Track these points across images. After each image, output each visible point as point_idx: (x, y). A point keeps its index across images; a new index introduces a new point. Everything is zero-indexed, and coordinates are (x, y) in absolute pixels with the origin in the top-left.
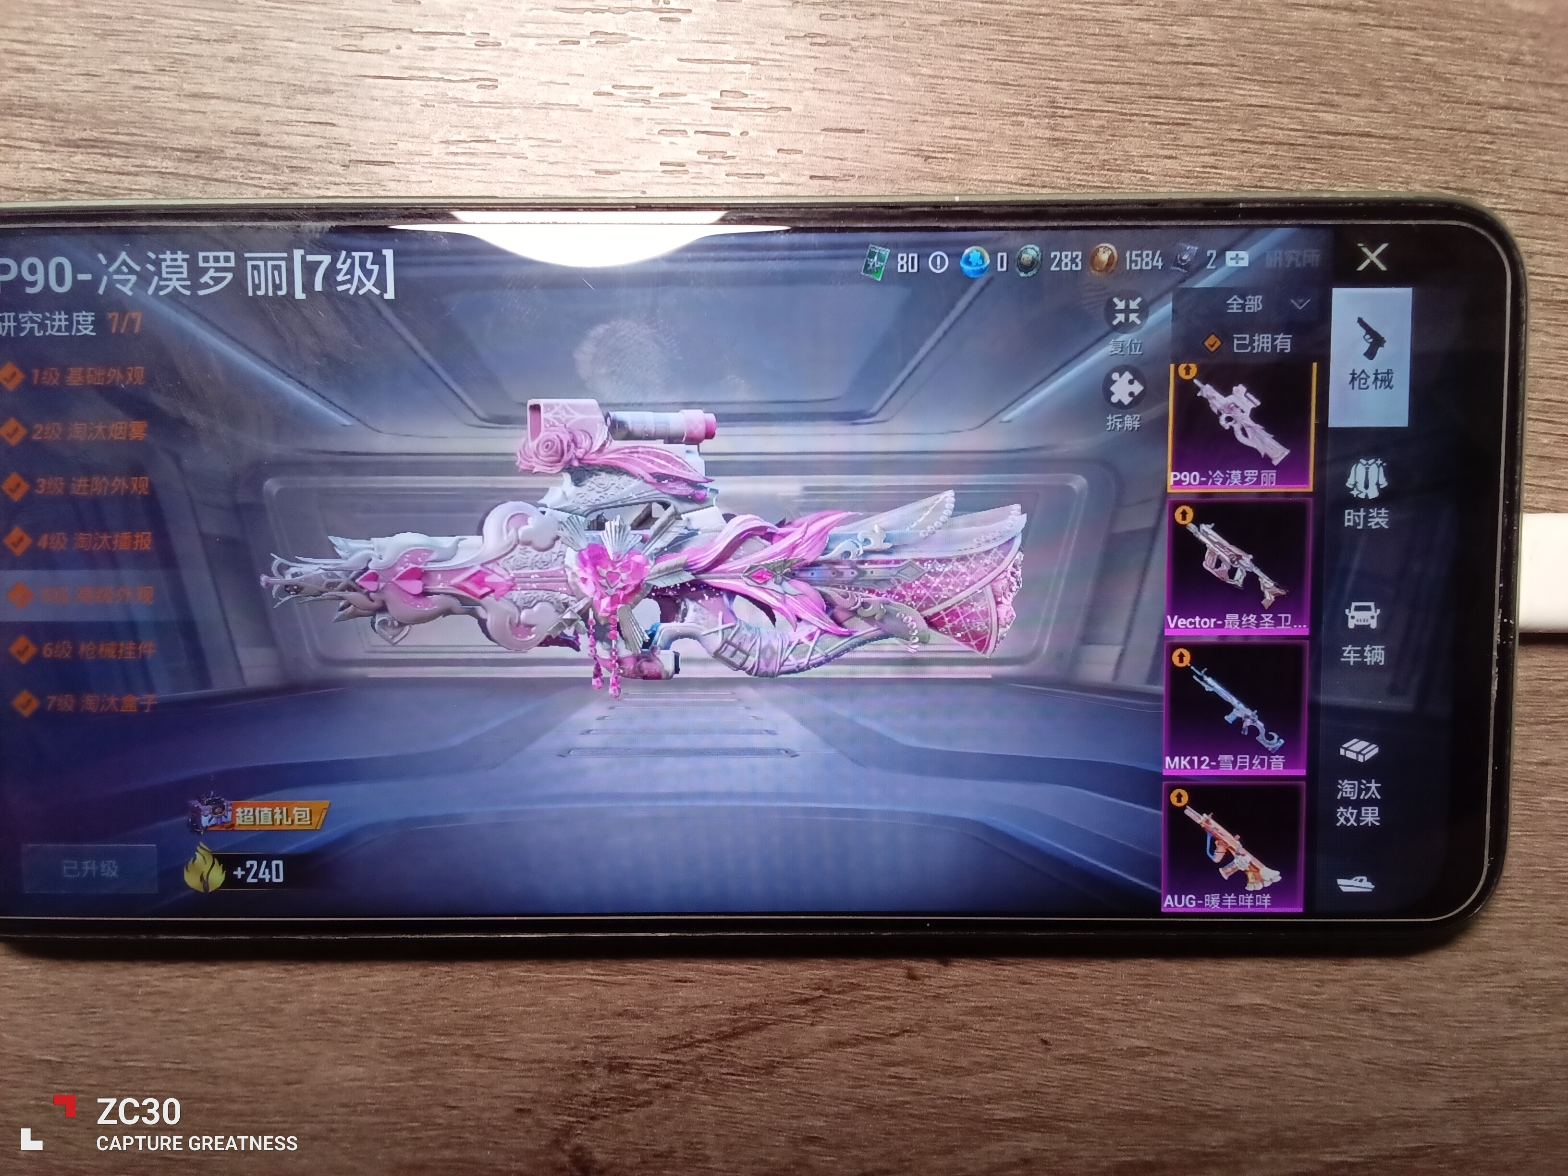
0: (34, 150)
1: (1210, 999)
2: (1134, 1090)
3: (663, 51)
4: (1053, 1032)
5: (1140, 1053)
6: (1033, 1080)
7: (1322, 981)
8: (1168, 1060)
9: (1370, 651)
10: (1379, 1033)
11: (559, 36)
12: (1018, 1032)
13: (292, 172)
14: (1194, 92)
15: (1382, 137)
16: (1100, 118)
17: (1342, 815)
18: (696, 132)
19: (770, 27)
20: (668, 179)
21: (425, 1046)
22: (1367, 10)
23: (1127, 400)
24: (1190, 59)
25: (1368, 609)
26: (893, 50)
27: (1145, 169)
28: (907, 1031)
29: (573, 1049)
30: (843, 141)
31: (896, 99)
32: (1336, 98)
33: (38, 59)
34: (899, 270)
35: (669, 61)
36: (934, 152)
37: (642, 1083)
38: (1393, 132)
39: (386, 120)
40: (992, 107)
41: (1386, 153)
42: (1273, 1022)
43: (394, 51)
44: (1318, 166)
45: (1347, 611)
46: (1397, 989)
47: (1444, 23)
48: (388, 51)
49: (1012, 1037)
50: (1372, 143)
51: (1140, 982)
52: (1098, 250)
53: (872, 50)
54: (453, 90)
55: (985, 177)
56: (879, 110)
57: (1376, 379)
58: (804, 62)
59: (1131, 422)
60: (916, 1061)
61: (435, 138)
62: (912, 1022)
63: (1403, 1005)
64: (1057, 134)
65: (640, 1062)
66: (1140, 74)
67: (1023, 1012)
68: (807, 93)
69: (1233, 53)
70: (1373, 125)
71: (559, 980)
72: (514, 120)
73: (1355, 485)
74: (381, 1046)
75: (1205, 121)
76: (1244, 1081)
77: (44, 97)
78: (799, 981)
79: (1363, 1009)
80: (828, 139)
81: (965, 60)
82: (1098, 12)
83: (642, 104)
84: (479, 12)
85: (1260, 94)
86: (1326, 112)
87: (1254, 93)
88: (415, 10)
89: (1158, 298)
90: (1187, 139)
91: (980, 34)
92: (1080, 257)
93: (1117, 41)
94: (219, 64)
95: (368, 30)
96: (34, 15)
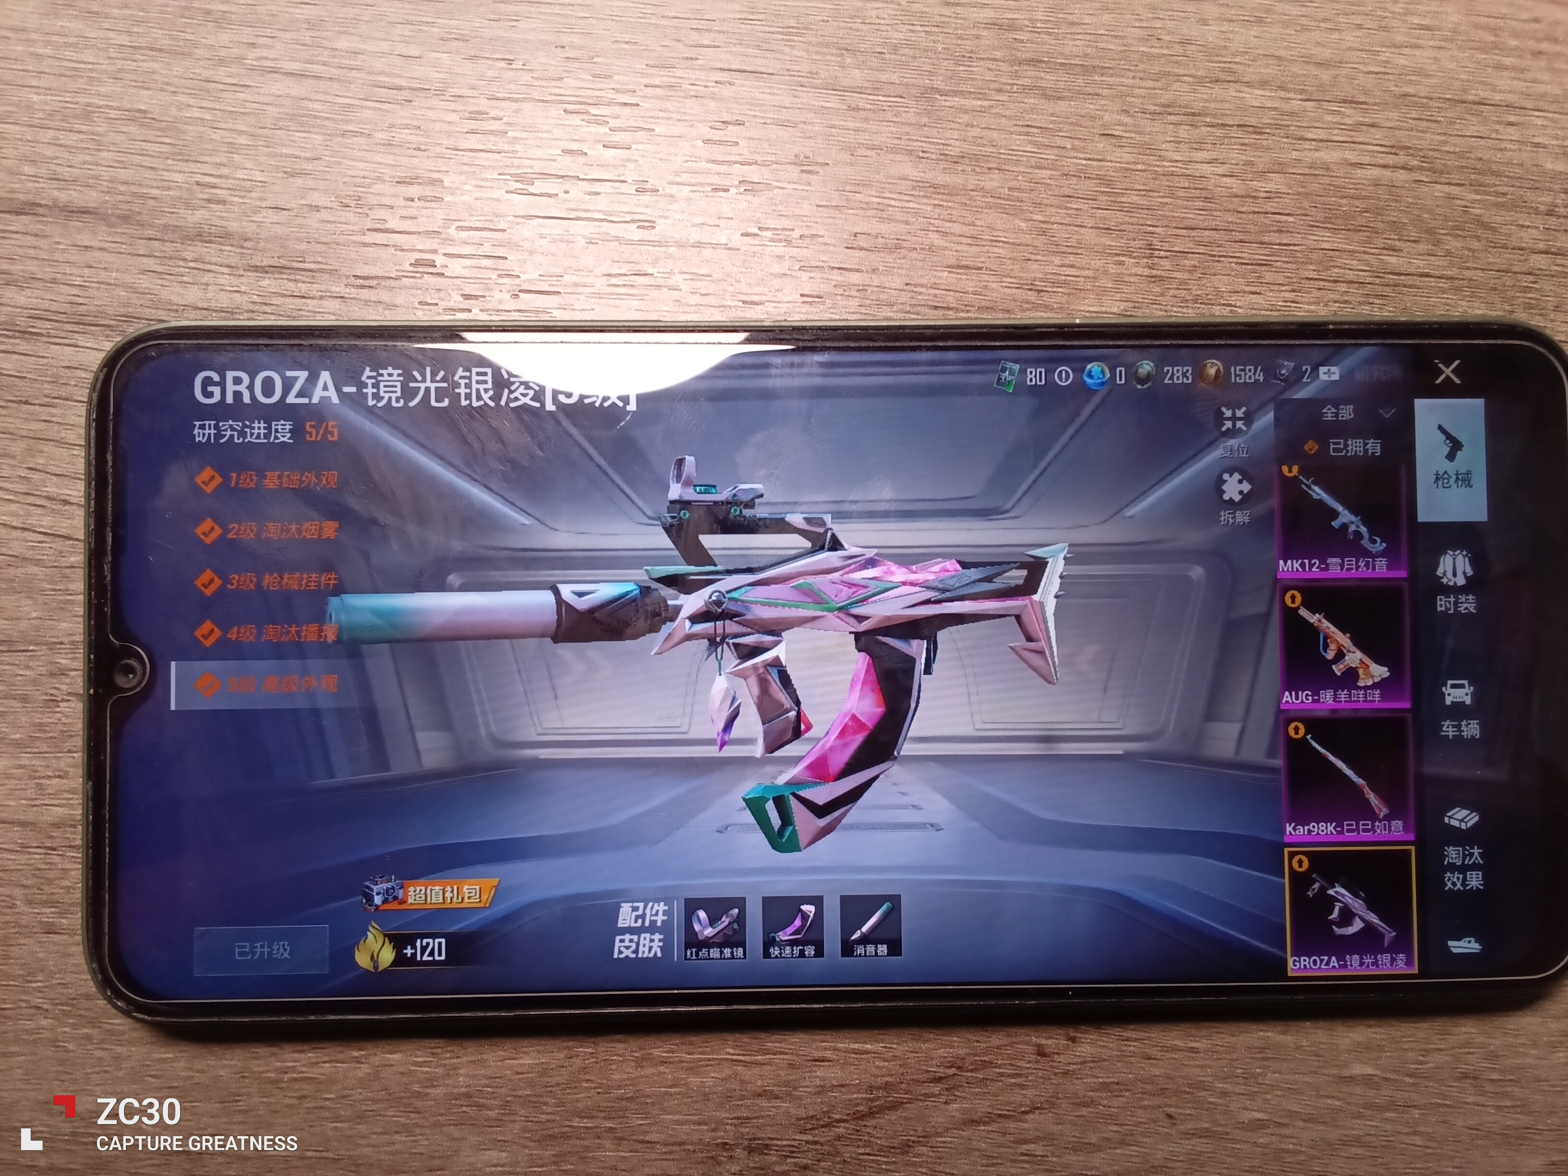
0: (223, 274)
1: (1325, 1072)
2: (1256, 1163)
3: (803, 199)
4: (1177, 1107)
5: (1259, 1125)
6: (1160, 1155)
7: (1428, 1051)
8: (1287, 1132)
9: (1467, 725)
11: (711, 184)
12: (1144, 1108)
13: (467, 299)
14: (1274, 238)
15: (1440, 278)
16: (1192, 259)
17: (1449, 880)
18: (832, 268)
19: (898, 179)
20: (807, 308)
21: (568, 1129)
22: (1421, 168)
23: (1237, 498)
24: (1269, 209)
25: (1462, 686)
26: (1008, 200)
27: (1233, 303)
28: (1037, 1108)
29: (713, 1130)
30: (965, 277)
31: (1011, 241)
32: (1398, 243)
34: (1029, 383)
35: (809, 207)
36: (1046, 286)
37: (780, 1164)
38: (1449, 273)
40: (1096, 248)
42: (1383, 1092)
43: (562, 195)
44: (1385, 302)
45: (1444, 689)
46: (1496, 1057)
47: (1488, 180)
48: (557, 195)
49: (1139, 1112)
50: (1431, 282)
53: (990, 199)
54: (615, 230)
55: (1092, 309)
56: (996, 250)
57: (1457, 479)
58: (929, 209)
59: (1242, 517)
60: (1048, 1138)
61: (599, 271)
62: (1042, 1099)
64: (1155, 272)
65: (779, 1143)
66: (1226, 222)
69: (1306, 204)
70: (1432, 267)
71: (700, 1060)
72: (670, 257)
73: (1444, 574)
74: (525, 1129)
75: (1284, 262)
76: (1358, 1151)
77: (234, 226)
78: (932, 1059)
79: (1465, 1076)
80: (951, 275)
81: (1071, 208)
82: (1187, 169)
83: (785, 244)
84: (640, 163)
85: (1331, 239)
86: (1388, 255)
87: (1325, 239)
88: (582, 159)
89: (1261, 407)
90: (1269, 277)
91: (1087, 187)
92: (1190, 372)
93: (1204, 194)
94: (401, 202)
95: (539, 176)
96: (224, 152)
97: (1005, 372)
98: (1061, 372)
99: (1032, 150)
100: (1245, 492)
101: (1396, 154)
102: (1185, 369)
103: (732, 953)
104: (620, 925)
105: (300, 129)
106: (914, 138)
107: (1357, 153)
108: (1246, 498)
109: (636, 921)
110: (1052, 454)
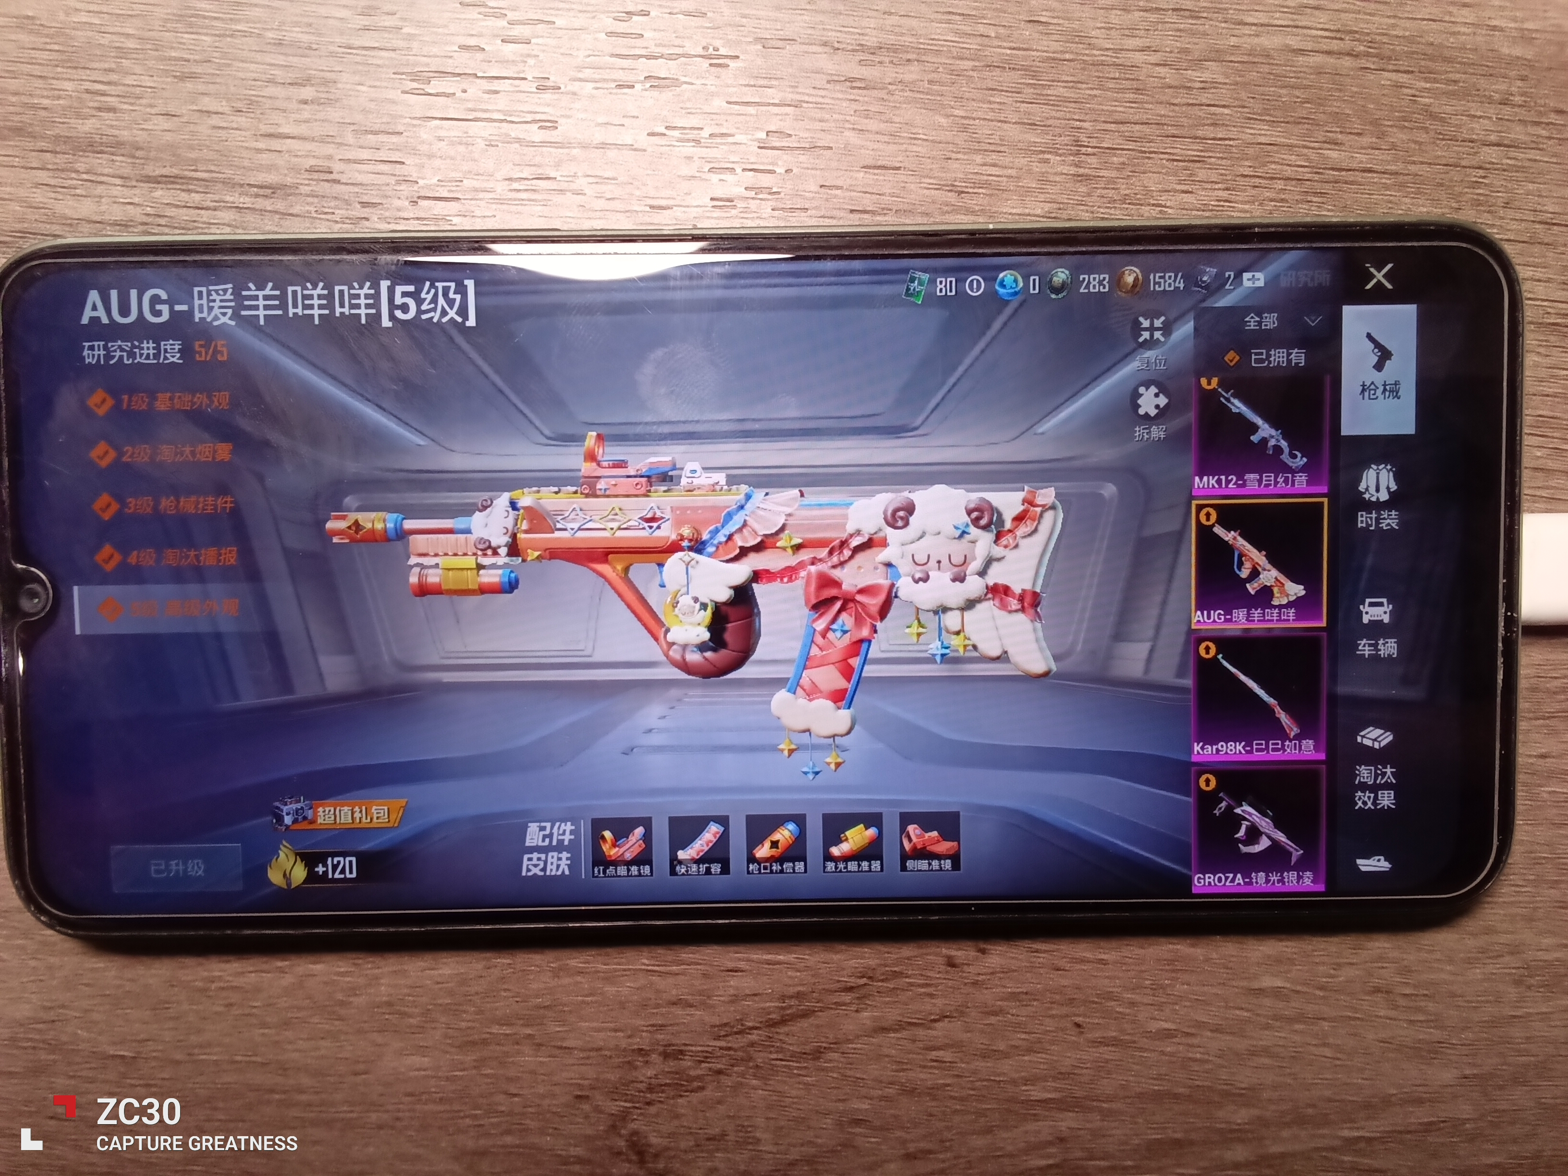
0: (115, 185)
1: (1234, 983)
2: (1163, 1070)
3: (712, 94)
4: (1085, 1016)
5: (1167, 1035)
6: (1068, 1062)
7: (1339, 965)
8: (1195, 1041)
9: (1384, 644)
10: (1392, 1013)
11: (615, 81)
12: (1052, 1017)
13: (363, 207)
14: (1209, 132)
15: (1384, 173)
16: (1121, 156)
17: (1359, 800)
18: (744, 170)
19: (813, 72)
20: (717, 213)
21: (488, 1036)
22: (1368, 55)
23: (1153, 412)
24: (1204, 101)
25: (1381, 604)
26: (927, 94)
27: (1163, 203)
28: (947, 1017)
29: (629, 1037)
30: (882, 178)
31: (931, 138)
32: (1340, 136)
33: (118, 99)
34: (938, 294)
35: (719, 104)
36: (966, 187)
37: (695, 1068)
38: (1393, 167)
39: (452, 158)
40: (1020, 145)
41: (1387, 187)
42: (1293, 1004)
43: (459, 94)
44: (1324, 200)
46: (1409, 972)
47: (1439, 66)
48: (454, 94)
49: (1047, 1021)
50: (1373, 178)
51: (1167, 967)
53: (908, 94)
54: (515, 131)
55: (1014, 211)
56: (915, 148)
57: (1385, 390)
58: (844, 105)
59: (1157, 432)
60: (956, 1045)
61: (499, 176)
62: (952, 1008)
63: (1415, 987)
64: (1081, 171)
65: (693, 1048)
66: (1158, 115)
67: (1057, 997)
68: (847, 133)
69: (1244, 95)
70: (1375, 162)
71: (616, 970)
72: (573, 159)
74: (446, 1036)
75: (1218, 158)
76: (1267, 1061)
77: (125, 135)
78: (844, 969)
79: (1377, 990)
80: (867, 176)
81: (995, 102)
82: (1118, 58)
83: (693, 144)
84: (540, 58)
85: (1268, 133)
86: (1330, 149)
87: (1263, 132)
88: (479, 56)
89: (1180, 317)
90: (1202, 174)
91: (1010, 78)
92: (1107, 280)
93: (1135, 84)
94: (294, 105)
95: (436, 75)
96: (114, 57)
97: (913, 282)
98: (972, 281)
99: (953, 39)
100: (1161, 406)
101: (1341, 39)
102: (1102, 277)
103: (639, 870)
104: (527, 844)
105: (189, 30)
106: (829, 27)
107: (1299, 38)
108: (1163, 412)
109: (543, 841)
110: (961, 370)
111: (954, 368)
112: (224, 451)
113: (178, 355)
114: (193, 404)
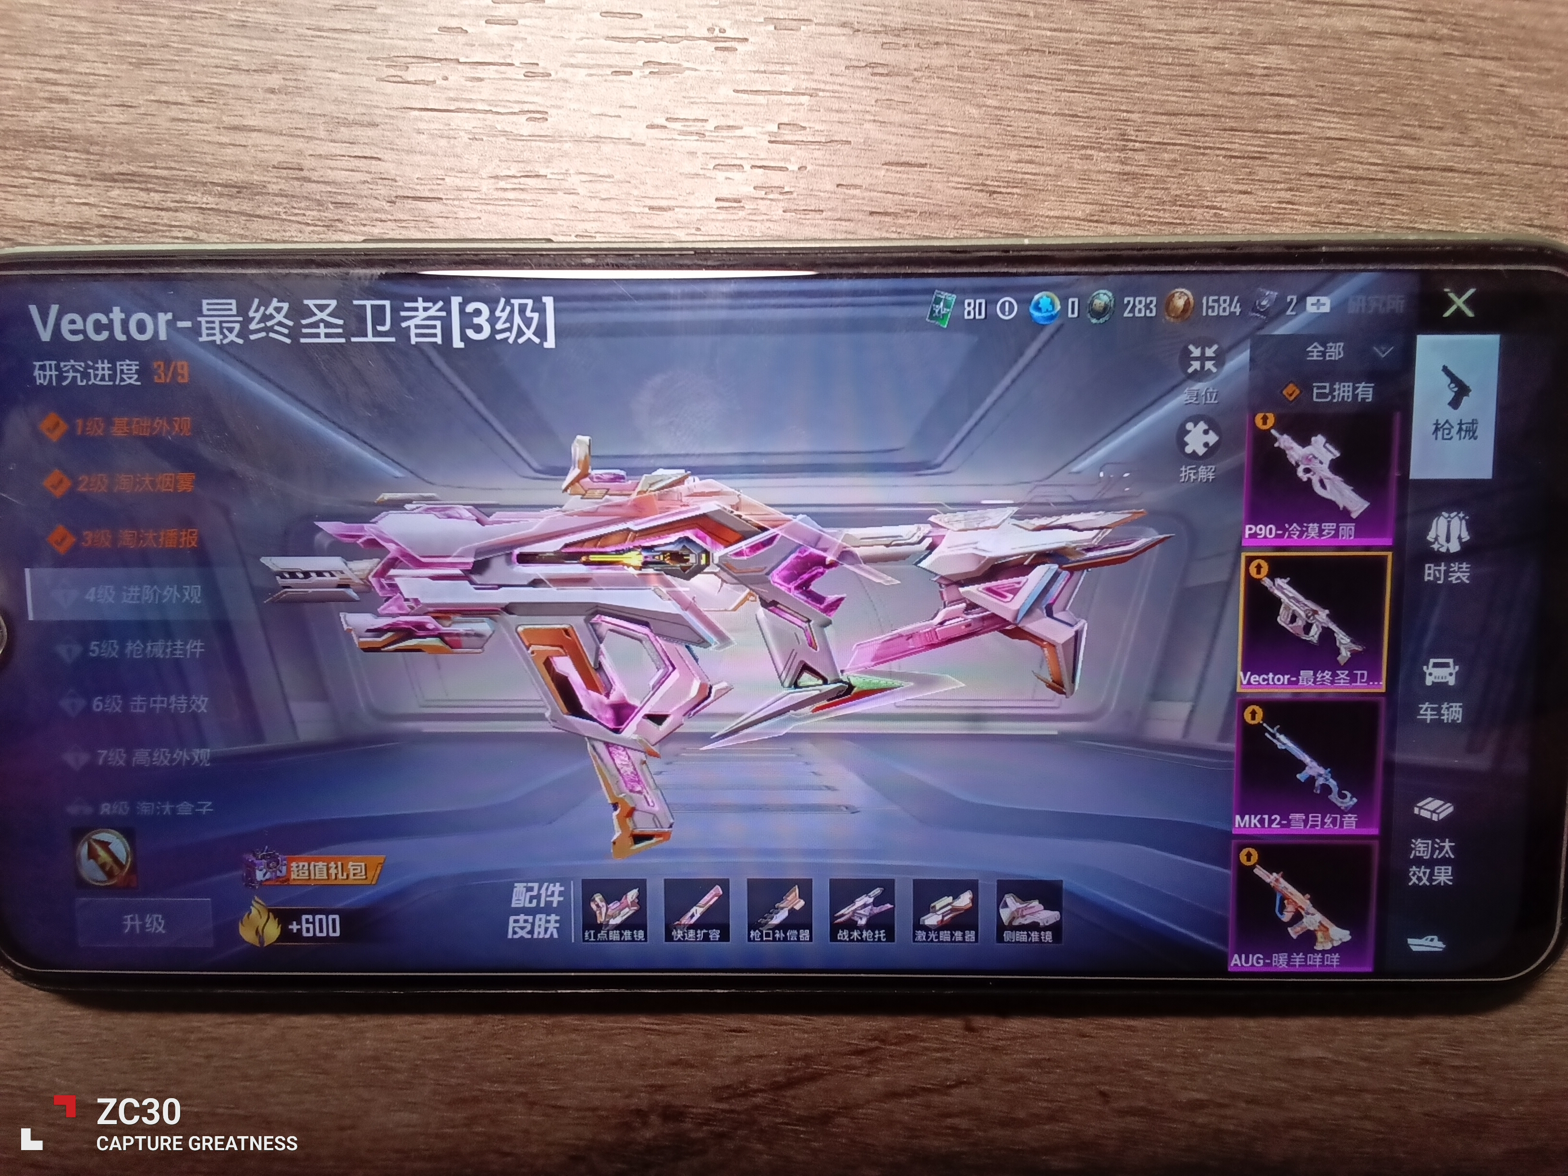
0: (69, 184)
1: (1272, 1053)
3: (718, 82)
4: (1111, 1084)
5: (1199, 1106)
6: (1091, 1132)
7: (1384, 1035)
8: (1229, 1112)
9: (1448, 709)
10: (1441, 1086)
11: (611, 66)
12: (1077, 1085)
13: (336, 208)
14: (1271, 125)
15: (1465, 172)
16: (1173, 152)
17: (1414, 874)
18: (753, 167)
19: (830, 56)
20: (723, 215)
21: (479, 1093)
22: (1452, 39)
23: (1201, 451)
24: (1267, 90)
26: (957, 81)
27: (1219, 205)
28: (964, 1083)
29: (627, 1097)
30: (905, 176)
31: (960, 131)
32: (1418, 131)
33: (70, 89)
34: (966, 317)
35: (725, 92)
36: (999, 186)
37: (696, 1131)
38: (1477, 166)
39: (434, 154)
40: (1060, 139)
41: (1468, 188)
42: (1335, 1076)
43: (440, 82)
45: (1425, 668)
46: (1461, 1043)
47: (1531, 52)
48: (434, 82)
49: (1071, 1089)
50: (1454, 178)
51: (1201, 1035)
52: (1173, 295)
53: (936, 81)
54: (503, 123)
55: (1052, 213)
56: (942, 143)
57: (1460, 430)
58: (865, 93)
59: (1205, 473)
60: (973, 1112)
61: (484, 173)
62: (970, 1074)
63: (1466, 1058)
64: (1128, 169)
65: (694, 1110)
66: (1215, 106)
67: (1082, 1065)
68: (867, 126)
69: (1312, 83)
70: (1456, 160)
71: (612, 1029)
72: (564, 155)
73: (1436, 539)
74: (435, 1092)
75: (1282, 155)
77: (78, 128)
78: (854, 1032)
79: (1425, 1062)
80: (889, 174)
81: (1032, 91)
82: (1171, 40)
83: (696, 138)
84: (528, 42)
85: (1338, 126)
86: (1406, 145)
87: (1332, 125)
88: (461, 38)
89: (1235, 346)
90: (1262, 173)
91: (1048, 64)
92: (1154, 303)
93: (1190, 71)
94: (260, 95)
95: (414, 60)
96: (65, 43)
98: (1004, 303)
99: (987, 19)
101: (1422, 21)
102: (1149, 299)
103: (632, 935)
104: (514, 905)
105: (145, 11)
106: (848, 6)
107: (1375, 19)
108: (1212, 451)
109: (531, 902)
110: (989, 401)
111: (982, 400)
112: (186, 481)
113: (136, 376)
114: (154, 429)
